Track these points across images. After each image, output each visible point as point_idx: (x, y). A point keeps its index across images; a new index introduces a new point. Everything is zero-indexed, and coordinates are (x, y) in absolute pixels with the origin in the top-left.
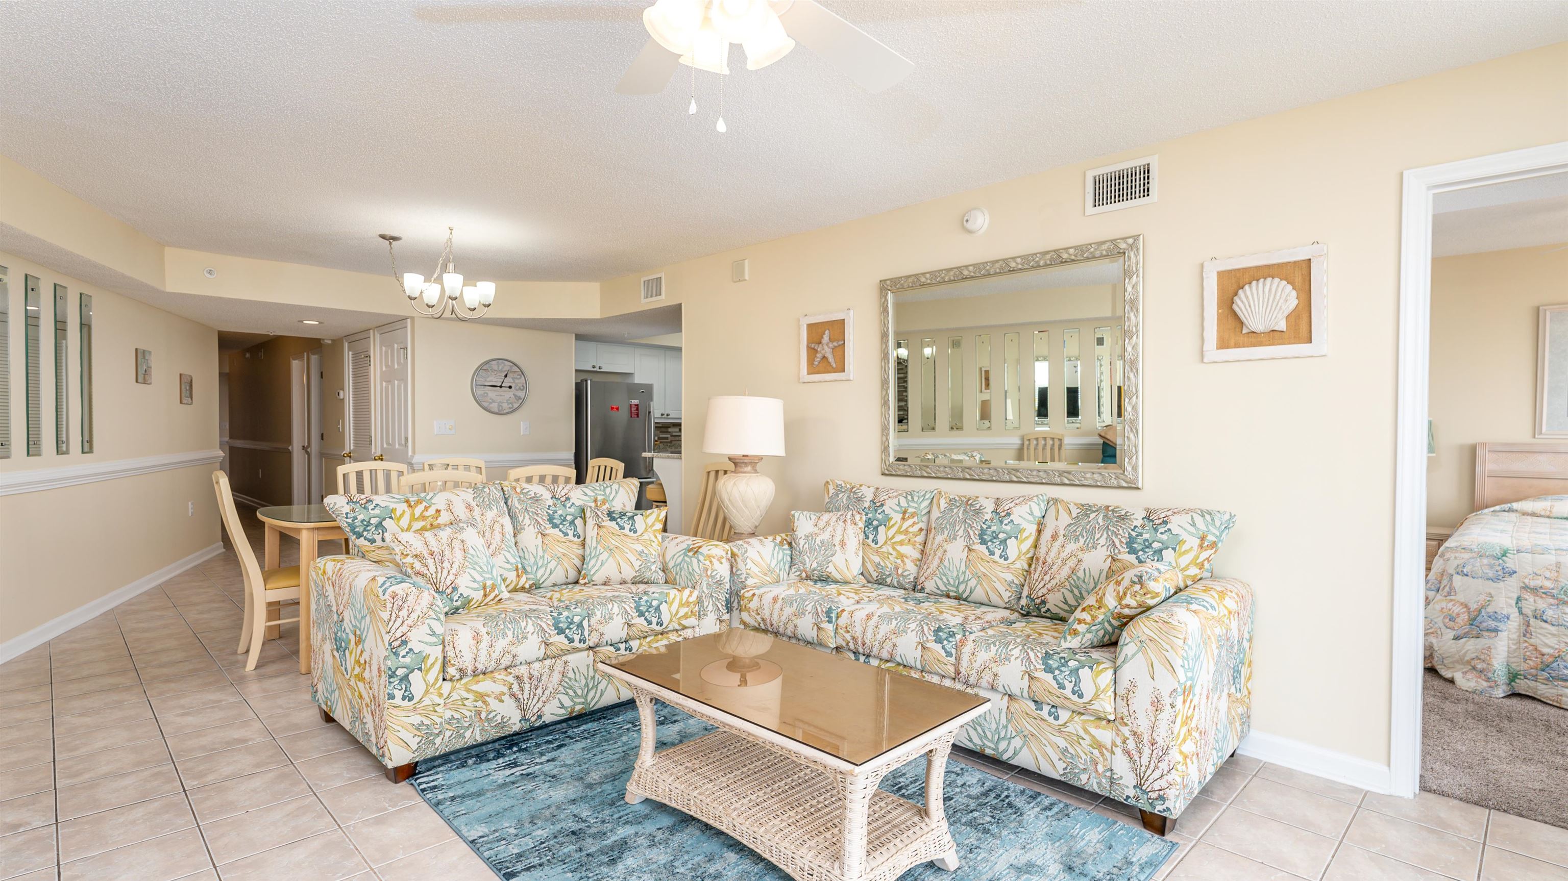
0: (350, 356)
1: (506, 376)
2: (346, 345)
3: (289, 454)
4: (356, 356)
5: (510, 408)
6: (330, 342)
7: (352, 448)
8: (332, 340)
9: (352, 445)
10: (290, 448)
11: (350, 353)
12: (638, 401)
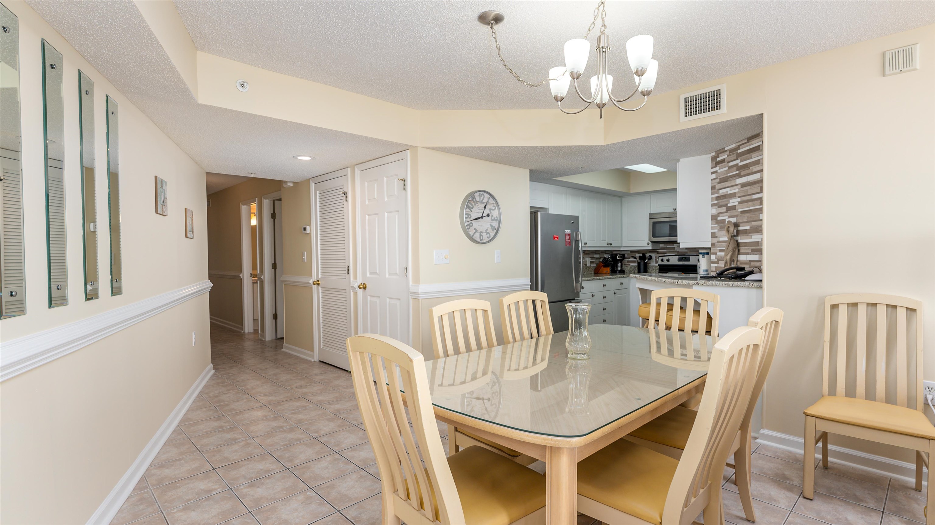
0: (318, 195)
1: (485, 207)
2: (313, 185)
3: (240, 280)
4: (323, 194)
5: (488, 237)
6: (291, 185)
7: (320, 276)
8: (294, 183)
9: (320, 274)
10: (241, 275)
11: (318, 192)
12: (570, 231)
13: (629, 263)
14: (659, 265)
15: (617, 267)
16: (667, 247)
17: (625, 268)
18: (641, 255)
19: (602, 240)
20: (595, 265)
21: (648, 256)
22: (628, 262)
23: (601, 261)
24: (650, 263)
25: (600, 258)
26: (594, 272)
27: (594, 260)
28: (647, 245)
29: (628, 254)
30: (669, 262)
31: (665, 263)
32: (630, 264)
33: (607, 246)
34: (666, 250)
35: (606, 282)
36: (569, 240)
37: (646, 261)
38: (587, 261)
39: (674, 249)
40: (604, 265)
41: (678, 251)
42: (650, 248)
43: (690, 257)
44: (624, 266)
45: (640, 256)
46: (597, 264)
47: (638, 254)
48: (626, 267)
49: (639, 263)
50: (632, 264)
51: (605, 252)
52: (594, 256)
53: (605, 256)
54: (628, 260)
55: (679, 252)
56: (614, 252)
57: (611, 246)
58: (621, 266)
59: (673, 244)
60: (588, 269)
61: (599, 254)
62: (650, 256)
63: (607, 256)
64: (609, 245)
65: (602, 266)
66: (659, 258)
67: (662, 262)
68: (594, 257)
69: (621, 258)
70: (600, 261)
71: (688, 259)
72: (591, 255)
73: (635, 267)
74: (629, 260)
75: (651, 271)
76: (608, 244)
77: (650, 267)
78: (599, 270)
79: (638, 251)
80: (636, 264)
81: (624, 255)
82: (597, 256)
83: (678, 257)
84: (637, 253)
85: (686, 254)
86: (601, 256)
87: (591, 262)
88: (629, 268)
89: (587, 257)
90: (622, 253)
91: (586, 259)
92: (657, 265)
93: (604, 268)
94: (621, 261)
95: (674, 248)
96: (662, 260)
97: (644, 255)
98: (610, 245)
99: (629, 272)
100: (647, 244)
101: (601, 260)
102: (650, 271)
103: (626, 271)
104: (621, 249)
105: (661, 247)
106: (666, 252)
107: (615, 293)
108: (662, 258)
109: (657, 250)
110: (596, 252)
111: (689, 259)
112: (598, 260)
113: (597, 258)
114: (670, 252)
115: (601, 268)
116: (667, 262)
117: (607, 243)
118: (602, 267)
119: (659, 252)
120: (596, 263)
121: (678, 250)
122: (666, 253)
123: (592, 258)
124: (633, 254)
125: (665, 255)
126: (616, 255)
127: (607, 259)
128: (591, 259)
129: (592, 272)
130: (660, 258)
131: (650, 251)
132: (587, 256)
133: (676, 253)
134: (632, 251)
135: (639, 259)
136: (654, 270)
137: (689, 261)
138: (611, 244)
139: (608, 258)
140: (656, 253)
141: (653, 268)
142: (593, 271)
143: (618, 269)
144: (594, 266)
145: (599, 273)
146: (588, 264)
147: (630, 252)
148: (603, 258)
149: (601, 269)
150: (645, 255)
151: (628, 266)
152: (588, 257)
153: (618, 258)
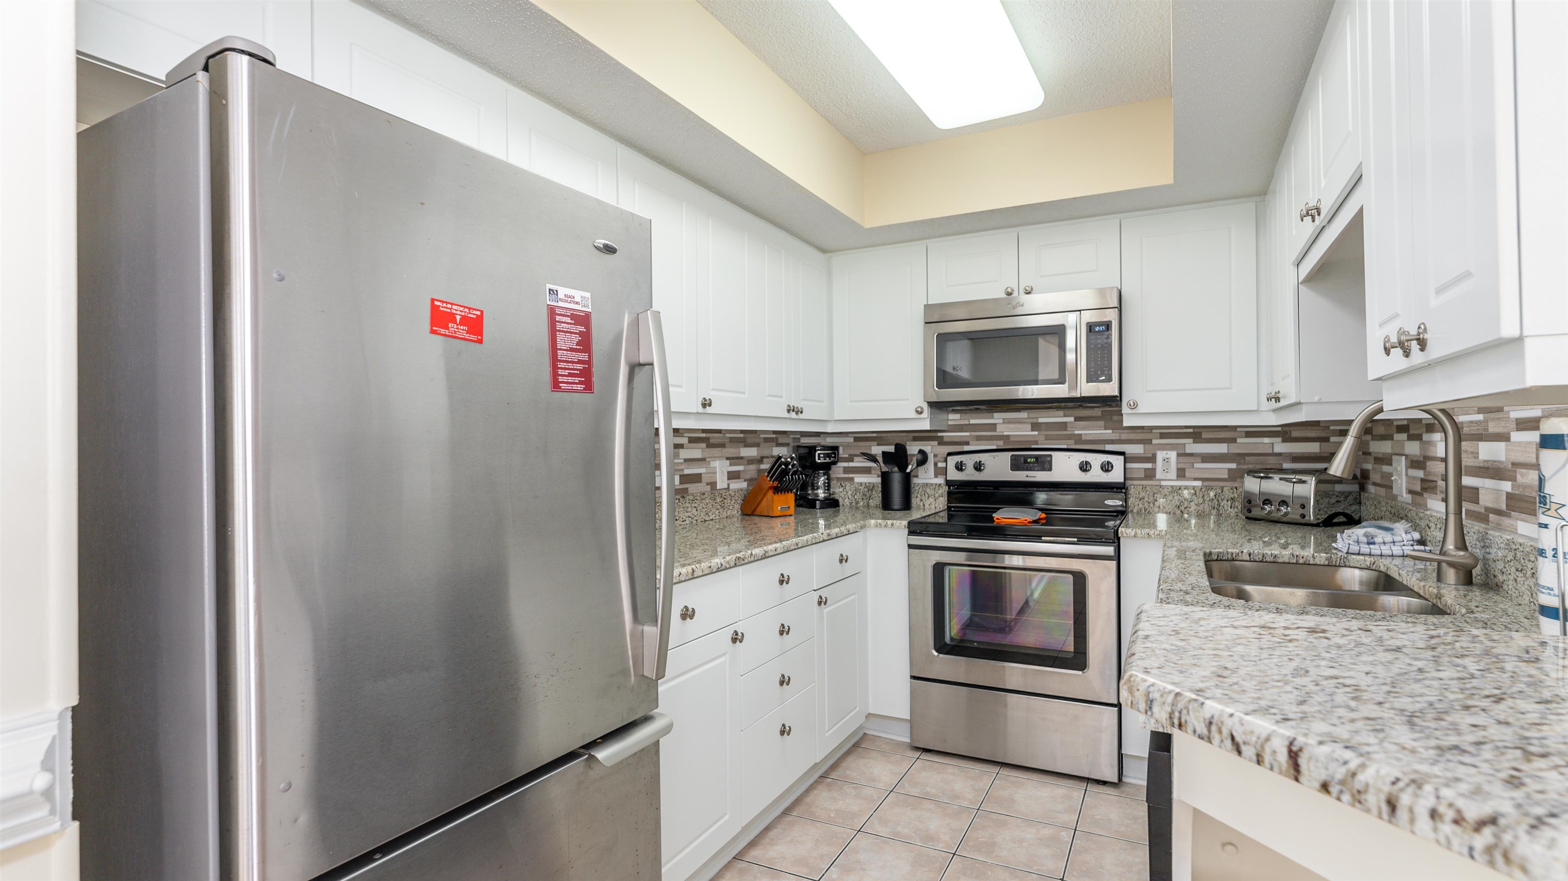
12: (588, 295)
13: (851, 476)
14: (949, 483)
15: (815, 487)
16: (972, 421)
17: (838, 492)
18: (891, 449)
19: (768, 396)
20: (744, 485)
21: (916, 452)
22: (847, 470)
23: (764, 470)
24: (917, 476)
25: (761, 460)
26: (743, 509)
27: (741, 468)
28: (914, 415)
29: (847, 446)
30: (982, 473)
31: (970, 475)
32: (852, 479)
33: (786, 415)
34: (968, 434)
35: (787, 564)
36: (584, 357)
37: (908, 470)
38: (715, 473)
39: (995, 430)
40: (776, 484)
41: (1008, 436)
42: (926, 425)
43: (1051, 456)
44: (833, 483)
45: (884, 454)
46: (750, 481)
47: (878, 445)
48: (841, 490)
49: (885, 477)
50: (859, 479)
51: (777, 437)
52: (742, 455)
53: (778, 451)
54: (845, 464)
55: (1011, 439)
56: (805, 441)
57: (801, 416)
58: (828, 487)
59: (990, 414)
60: (719, 500)
61: (757, 445)
62: (921, 452)
63: (782, 451)
64: (793, 415)
65: (770, 488)
66: (949, 458)
67: (960, 473)
68: (742, 458)
69: (828, 460)
70: (760, 471)
71: (1045, 464)
72: (730, 451)
73: (871, 488)
74: (851, 464)
75: (922, 500)
76: (789, 411)
77: (917, 488)
78: (760, 503)
79: (879, 437)
80: (875, 480)
81: (835, 449)
82: (752, 452)
83: (1012, 456)
84: (875, 443)
85: (1033, 446)
86: (766, 453)
87: (732, 476)
88: (850, 493)
89: (714, 458)
90: (830, 441)
91: (713, 464)
92: (940, 480)
93: (776, 497)
94: (826, 467)
95: (993, 427)
96: (960, 467)
97: (901, 450)
98: (797, 413)
99: (851, 503)
100: (917, 412)
101: (766, 466)
102: (918, 499)
103: (840, 500)
104: (830, 429)
105: (950, 423)
106: (966, 440)
107: (821, 602)
108: (958, 458)
109: (940, 434)
110: (747, 438)
111: (1050, 463)
112: (753, 467)
113: (751, 461)
114: (979, 438)
115: (765, 495)
116: (977, 473)
117: (786, 408)
118: (770, 493)
119: (945, 440)
120: (748, 477)
121: (1005, 433)
122: (967, 443)
123: (734, 460)
124: (863, 447)
125: (966, 448)
126: (812, 449)
127: (787, 464)
128: (731, 465)
129: (735, 510)
130: (952, 461)
131: (919, 436)
132: (716, 451)
133: (1000, 444)
134: (861, 438)
135: (884, 462)
136: (931, 500)
137: (1050, 469)
138: (799, 411)
139: (789, 460)
140: (936, 443)
141: (928, 490)
142: (738, 506)
143: (817, 495)
144: (742, 490)
145: (757, 512)
146: (721, 483)
147: (851, 440)
148: (772, 460)
149: (765, 499)
150: (905, 450)
151: (848, 485)
152: (720, 458)
153: (819, 459)
